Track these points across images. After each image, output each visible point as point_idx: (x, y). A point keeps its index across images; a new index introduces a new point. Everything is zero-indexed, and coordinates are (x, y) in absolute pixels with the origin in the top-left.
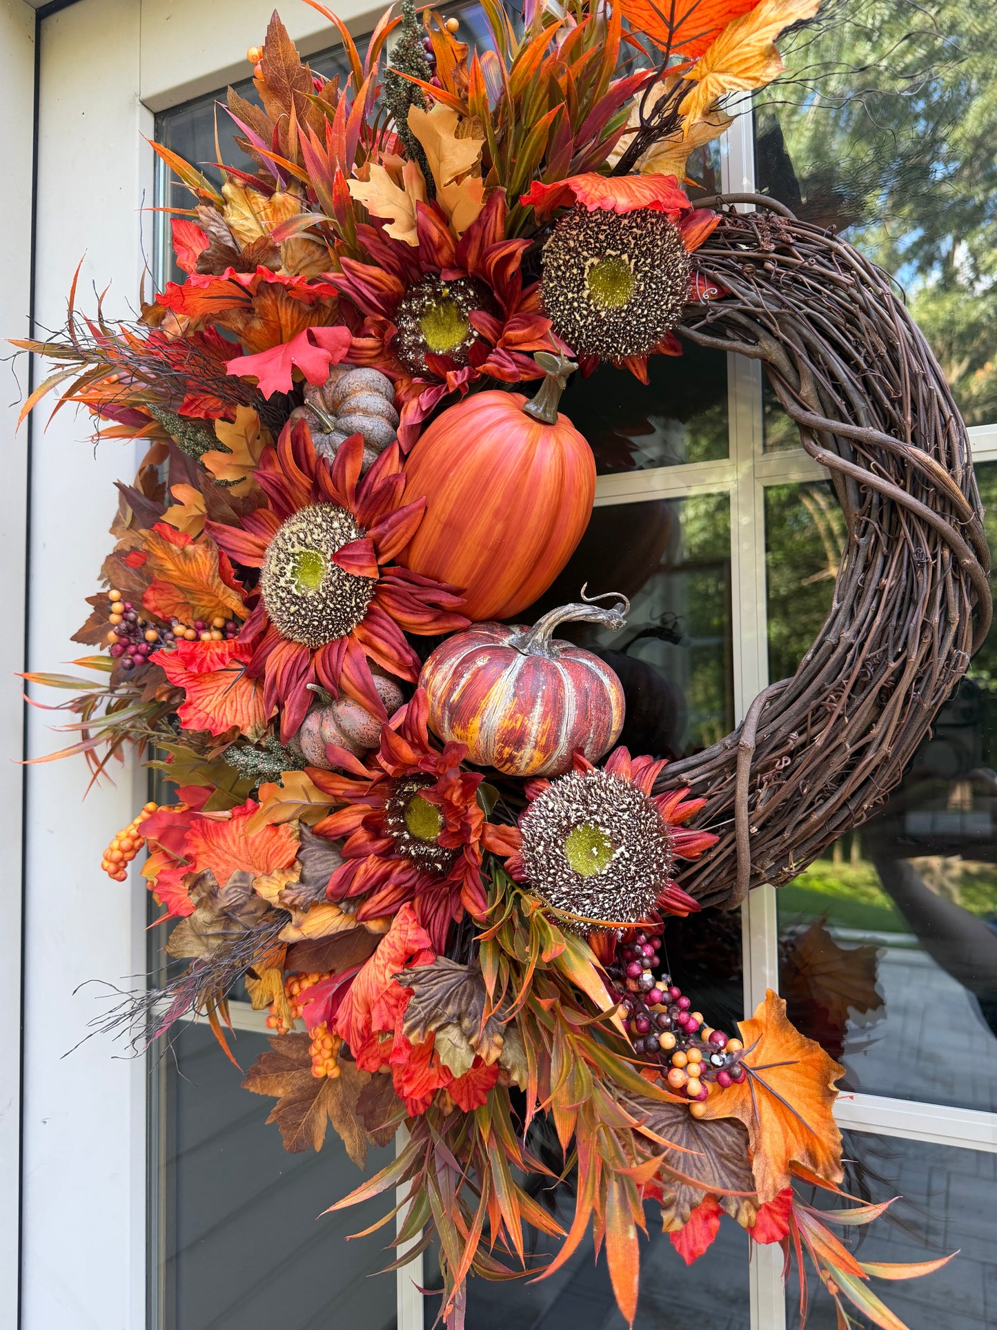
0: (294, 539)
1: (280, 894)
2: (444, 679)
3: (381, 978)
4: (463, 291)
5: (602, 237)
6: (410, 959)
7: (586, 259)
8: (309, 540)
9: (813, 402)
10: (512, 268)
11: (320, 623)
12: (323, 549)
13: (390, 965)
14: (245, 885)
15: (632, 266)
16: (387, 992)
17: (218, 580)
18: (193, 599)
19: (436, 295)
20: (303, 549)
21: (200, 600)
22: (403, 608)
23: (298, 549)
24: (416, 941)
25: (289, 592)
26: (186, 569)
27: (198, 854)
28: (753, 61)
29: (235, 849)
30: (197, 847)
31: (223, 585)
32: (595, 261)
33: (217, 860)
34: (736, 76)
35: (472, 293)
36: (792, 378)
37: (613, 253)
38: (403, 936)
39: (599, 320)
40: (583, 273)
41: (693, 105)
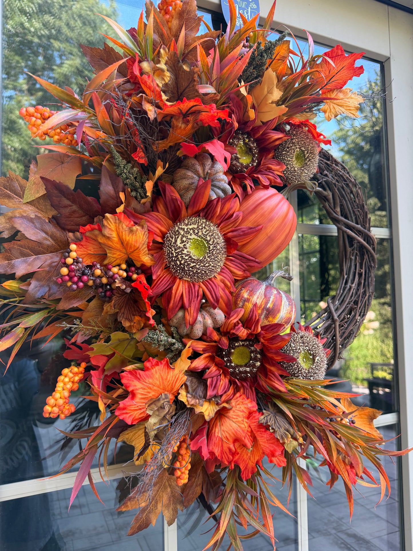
0: (191, 232)
1: (187, 401)
2: (258, 298)
3: (243, 426)
4: (253, 144)
5: (303, 143)
6: (250, 415)
7: (297, 148)
8: (200, 234)
9: (339, 214)
10: (277, 143)
11: (205, 272)
12: (208, 238)
13: (245, 420)
14: (168, 400)
15: (307, 155)
16: (248, 431)
17: (145, 246)
18: (110, 253)
19: (244, 140)
20: (196, 237)
21: (114, 254)
22: (237, 267)
23: (193, 236)
24: (253, 407)
25: (190, 257)
26: (128, 238)
27: (137, 390)
28: (352, 109)
29: (158, 383)
30: (135, 386)
31: (146, 249)
32: (298, 150)
33: (149, 390)
34: (346, 110)
35: (255, 145)
36: (332, 204)
37: (303, 149)
38: (246, 406)
39: (295, 170)
40: (294, 152)
41: (328, 111)
